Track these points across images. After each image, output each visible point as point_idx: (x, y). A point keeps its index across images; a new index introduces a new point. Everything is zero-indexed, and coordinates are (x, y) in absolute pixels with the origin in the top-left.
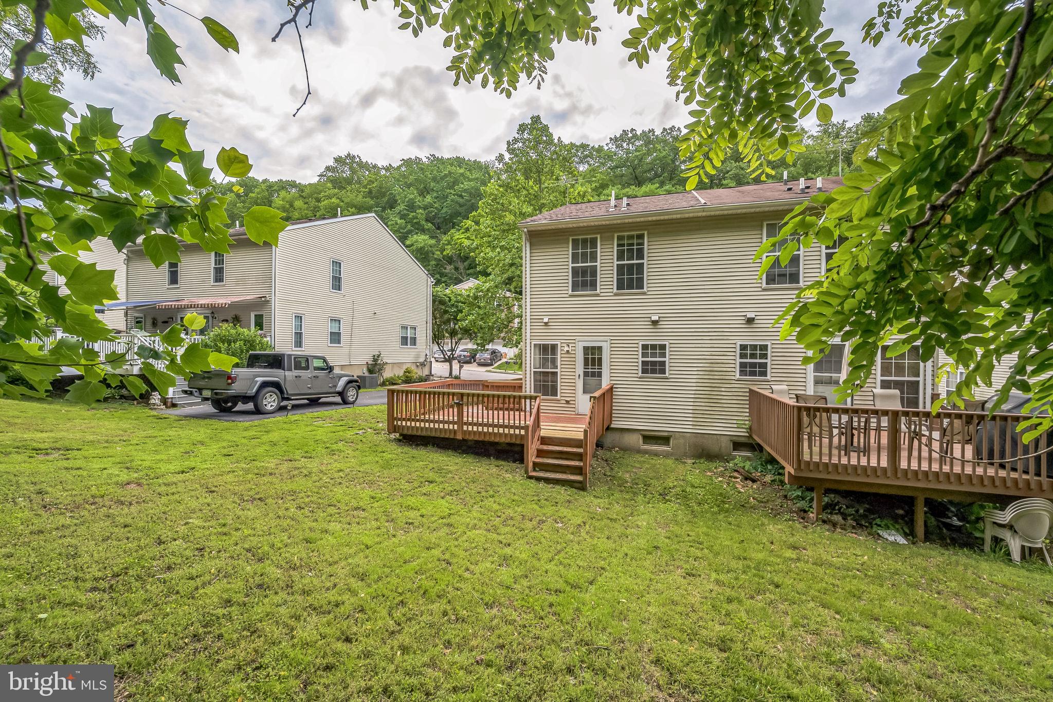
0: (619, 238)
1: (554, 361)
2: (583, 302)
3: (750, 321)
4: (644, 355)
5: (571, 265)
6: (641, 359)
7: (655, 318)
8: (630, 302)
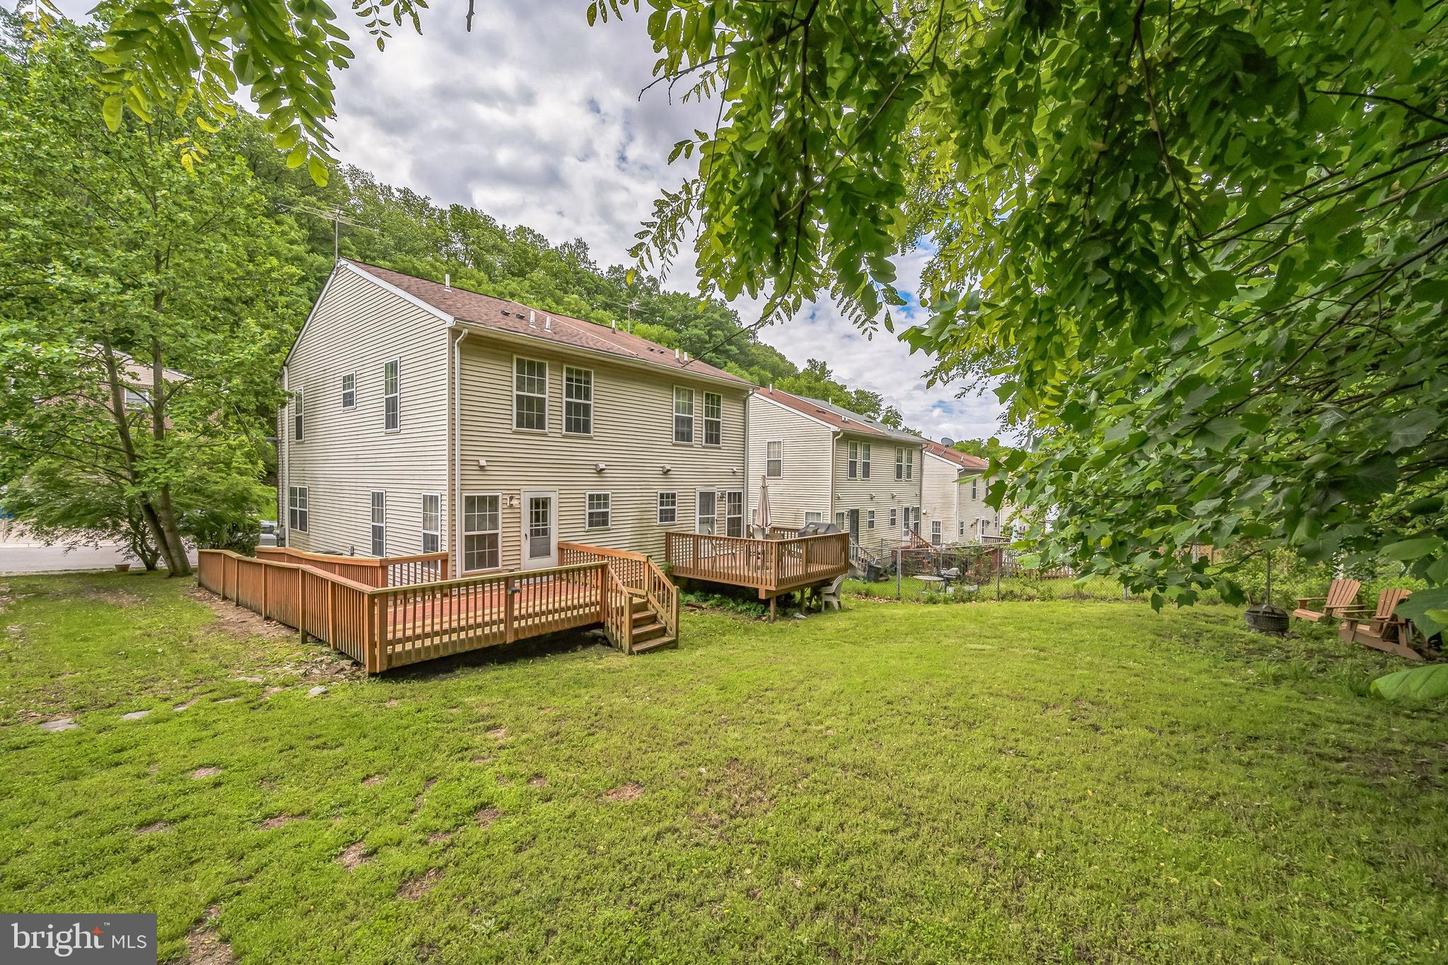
0: (569, 371)
1: (494, 520)
2: (530, 441)
3: (666, 472)
4: (591, 506)
5: (515, 392)
6: (588, 511)
7: (602, 466)
8: (578, 448)
